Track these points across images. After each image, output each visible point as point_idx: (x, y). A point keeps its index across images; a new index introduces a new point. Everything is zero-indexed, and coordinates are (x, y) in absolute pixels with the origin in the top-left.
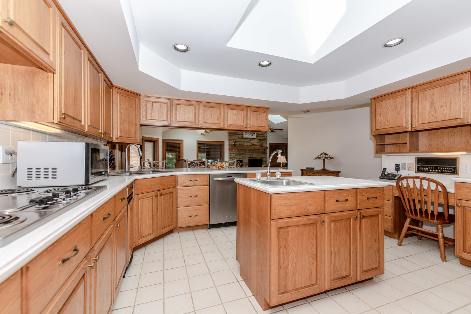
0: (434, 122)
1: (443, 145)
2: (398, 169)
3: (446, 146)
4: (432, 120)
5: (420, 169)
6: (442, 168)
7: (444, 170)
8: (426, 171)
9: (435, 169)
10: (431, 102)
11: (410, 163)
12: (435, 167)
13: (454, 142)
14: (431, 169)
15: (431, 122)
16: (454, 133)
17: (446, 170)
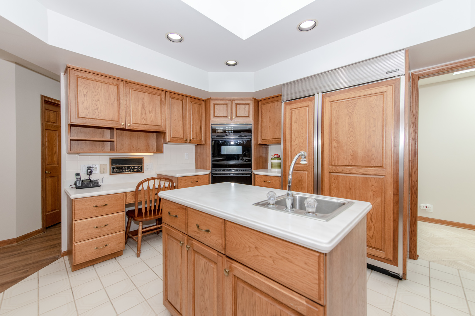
0: (144, 124)
1: (132, 146)
2: (89, 173)
3: (134, 147)
4: (143, 122)
5: (116, 170)
6: (133, 168)
7: (135, 169)
8: (121, 172)
9: (128, 169)
10: (142, 105)
11: (104, 165)
12: (128, 167)
13: (140, 144)
14: (124, 169)
15: (143, 124)
16: (140, 136)
17: (136, 169)
